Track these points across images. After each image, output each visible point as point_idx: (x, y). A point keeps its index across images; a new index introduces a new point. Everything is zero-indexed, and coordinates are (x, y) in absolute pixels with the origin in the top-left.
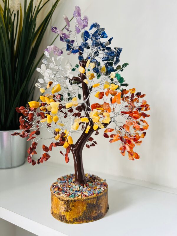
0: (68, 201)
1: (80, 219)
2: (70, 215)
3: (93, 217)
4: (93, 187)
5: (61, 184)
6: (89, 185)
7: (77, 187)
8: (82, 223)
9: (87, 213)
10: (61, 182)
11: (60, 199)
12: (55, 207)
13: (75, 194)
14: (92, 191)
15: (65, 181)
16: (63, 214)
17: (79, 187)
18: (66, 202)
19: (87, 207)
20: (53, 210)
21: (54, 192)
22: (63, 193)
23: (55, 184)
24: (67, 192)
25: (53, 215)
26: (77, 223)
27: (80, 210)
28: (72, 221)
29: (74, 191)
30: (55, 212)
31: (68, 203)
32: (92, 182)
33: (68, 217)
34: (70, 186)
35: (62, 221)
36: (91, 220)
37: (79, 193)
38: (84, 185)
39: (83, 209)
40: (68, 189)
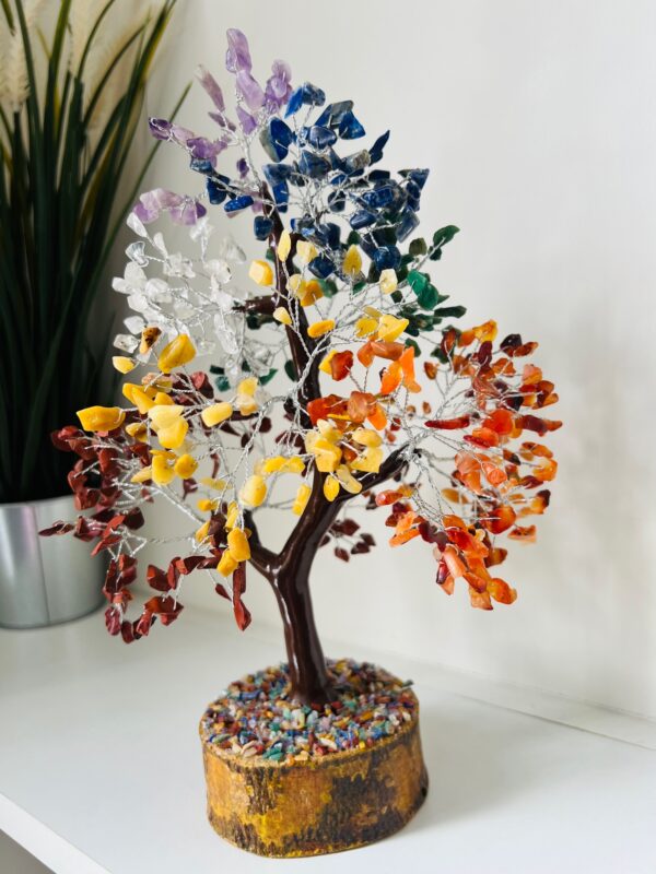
0: (259, 772)
1: (310, 837)
2: (271, 826)
3: (360, 831)
4: (359, 711)
5: (240, 704)
6: (343, 706)
7: (296, 716)
8: (319, 854)
9: (335, 816)
10: (240, 699)
11: (228, 763)
12: (217, 793)
13: (286, 743)
14: (354, 728)
15: (256, 692)
16: (245, 821)
17: (306, 716)
18: (254, 777)
19: (332, 794)
20: (212, 804)
21: (210, 740)
22: (242, 742)
23: (216, 708)
24: (258, 735)
25: (213, 825)
26: (300, 853)
27: (308, 802)
28: (281, 845)
29: (283, 731)
30: (218, 812)
31: (262, 780)
32: (358, 694)
33: (263, 834)
34: (269, 714)
35: (244, 846)
36: (354, 841)
37: (301, 741)
38: (326, 706)
39: (319, 801)
40: (263, 724)
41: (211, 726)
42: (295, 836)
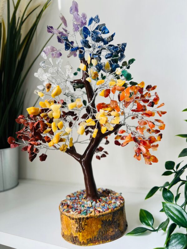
0: (80, 219)
1: (95, 239)
2: (83, 236)
3: (110, 237)
4: (107, 201)
5: (71, 201)
6: (102, 200)
7: (88, 203)
8: (98, 244)
9: (102, 232)
10: (70, 199)
11: (70, 217)
12: (66, 227)
13: (87, 211)
14: (107, 206)
15: (75, 197)
16: (74, 235)
17: (92, 203)
18: (78, 221)
19: (102, 225)
20: (64, 231)
21: (64, 211)
22: (73, 210)
23: (64, 202)
24: (78, 208)
25: (64, 237)
26: (92, 244)
27: (94, 228)
28: (86, 242)
29: (85, 207)
30: (66, 233)
31: (80, 221)
32: (106, 197)
33: (81, 239)
34: (81, 203)
35: (74, 243)
36: (108, 240)
37: (91, 210)
38: (97, 200)
39: (98, 228)
40: (79, 205)
41: (63, 207)
42: (90, 239)
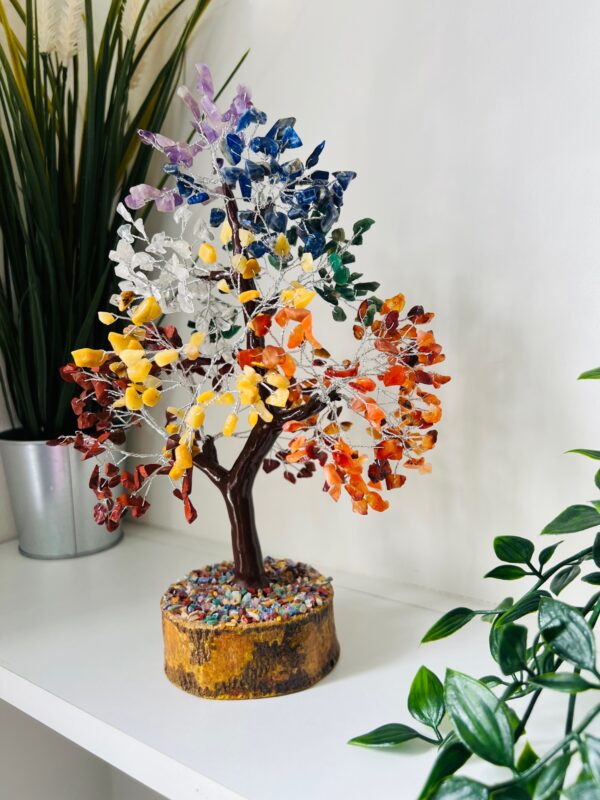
0: (199, 633)
1: (235, 685)
2: (206, 674)
3: (274, 685)
4: (284, 596)
5: (195, 585)
7: (234, 596)
9: (255, 671)
10: (196, 582)
11: (177, 625)
12: (170, 649)
13: (221, 614)
15: (210, 578)
16: (188, 670)
17: (242, 596)
18: (195, 636)
20: (167, 658)
21: (168, 608)
22: (190, 610)
25: (167, 674)
26: (227, 697)
27: (235, 660)
28: (213, 689)
29: (222, 605)
30: (170, 664)
31: (200, 639)
32: (287, 584)
33: (200, 680)
34: (215, 593)
37: (233, 613)
38: (259, 590)
39: (243, 659)
41: (170, 599)
42: (224, 683)
